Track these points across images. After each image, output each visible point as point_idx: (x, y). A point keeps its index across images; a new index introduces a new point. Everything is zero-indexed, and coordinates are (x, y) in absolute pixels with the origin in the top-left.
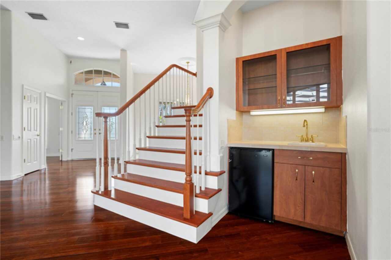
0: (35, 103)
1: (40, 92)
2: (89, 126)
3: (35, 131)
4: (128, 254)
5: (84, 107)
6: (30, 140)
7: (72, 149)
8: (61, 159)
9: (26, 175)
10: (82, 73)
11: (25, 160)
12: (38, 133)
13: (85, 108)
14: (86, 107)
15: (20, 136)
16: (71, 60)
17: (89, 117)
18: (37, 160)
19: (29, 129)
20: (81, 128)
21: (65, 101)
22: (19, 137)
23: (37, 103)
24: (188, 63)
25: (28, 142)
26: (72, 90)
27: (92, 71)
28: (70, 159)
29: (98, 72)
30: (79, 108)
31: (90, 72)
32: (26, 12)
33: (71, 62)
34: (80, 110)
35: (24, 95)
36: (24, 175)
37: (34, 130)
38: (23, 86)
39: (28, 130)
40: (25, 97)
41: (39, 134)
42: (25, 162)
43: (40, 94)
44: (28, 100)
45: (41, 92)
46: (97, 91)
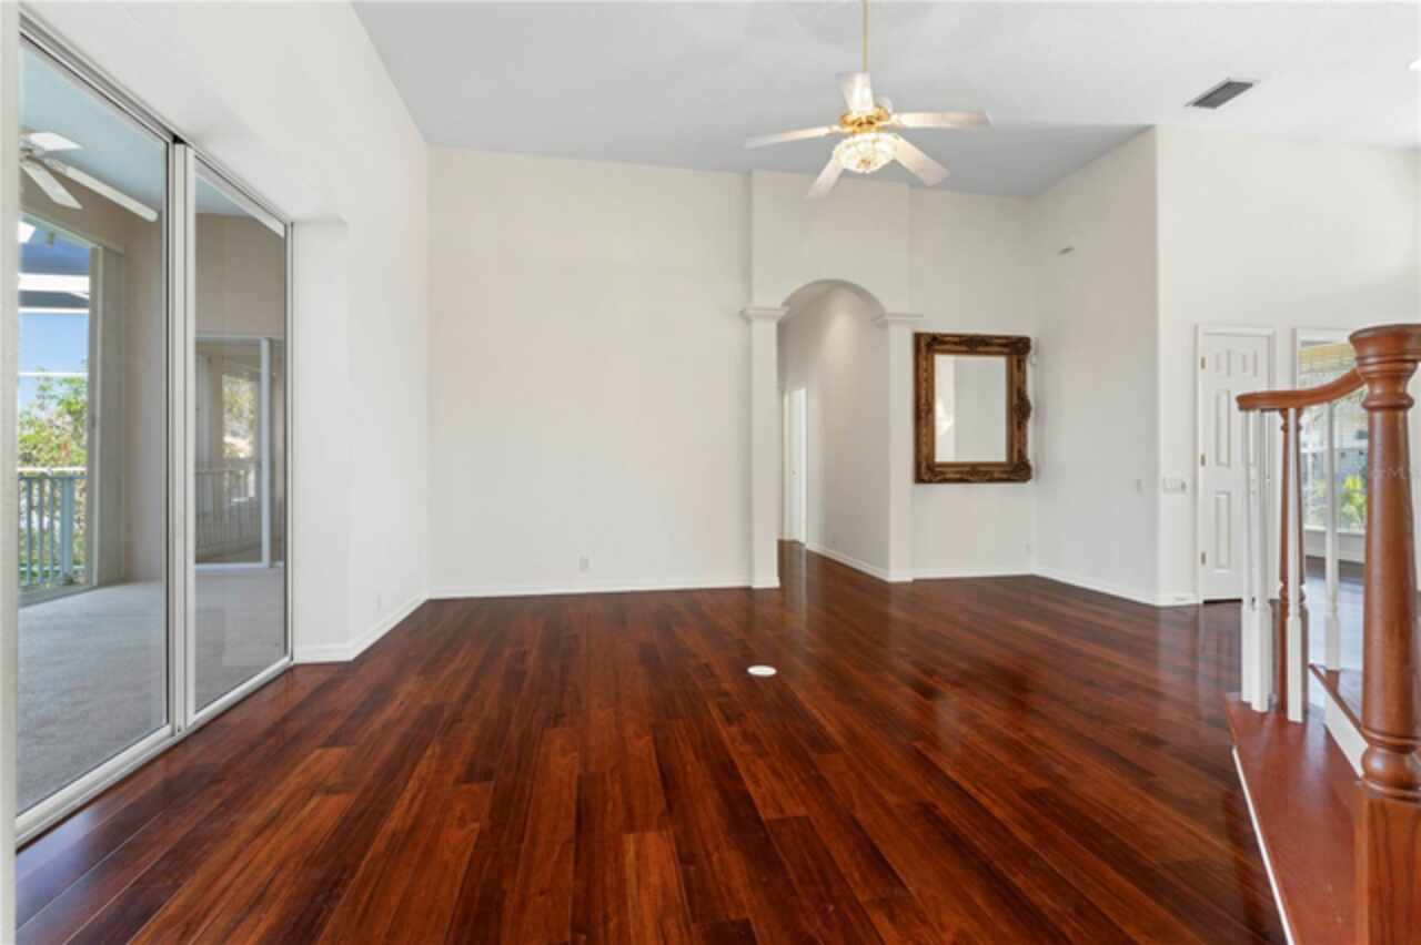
0: (1249, 373)
1: (1272, 331)
4: (1058, 908)
6: (1229, 494)
9: (1207, 603)
11: (1203, 556)
15: (1188, 482)
19: (1224, 459)
22: (1183, 486)
23: (1255, 374)
25: (1217, 500)
32: (1187, 105)
35: (1200, 355)
36: (1201, 602)
38: (1196, 327)
39: (1218, 463)
40: (1203, 360)
42: (1204, 563)
43: (1270, 339)
45: (1275, 333)
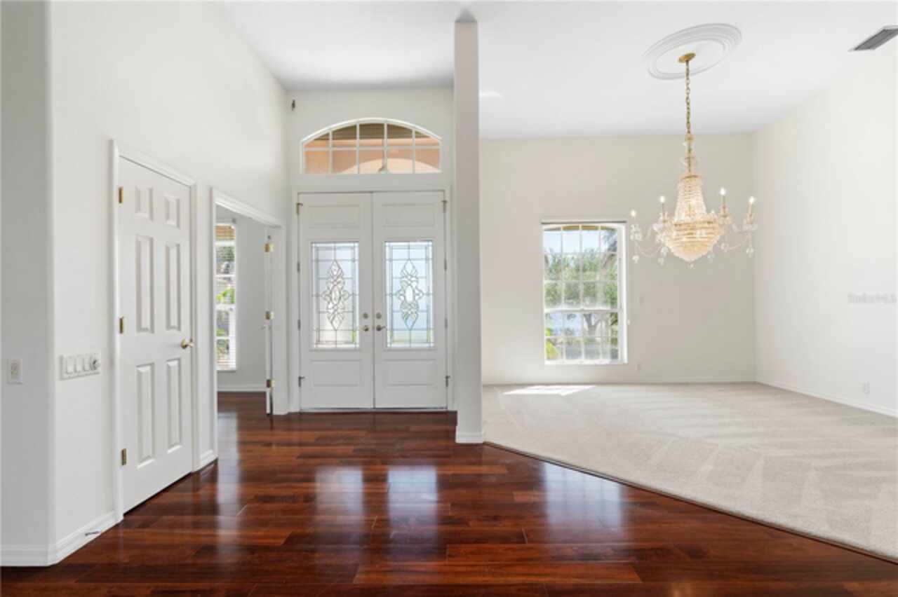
0: (174, 223)
1: (191, 182)
2: (348, 303)
3: (175, 332)
5: (333, 245)
6: (152, 365)
7: (300, 378)
8: (268, 411)
10: (324, 138)
11: (123, 454)
12: (184, 335)
13: (335, 249)
14: (338, 245)
15: (103, 357)
16: (294, 98)
17: (348, 274)
18: (180, 442)
19: (146, 323)
20: (323, 312)
21: (277, 227)
23: (178, 226)
24: (688, 58)
25: (139, 375)
26: (299, 194)
27: (353, 128)
28: (294, 408)
29: (372, 130)
30: (318, 249)
31: (348, 132)
33: (293, 105)
34: (322, 254)
35: (117, 182)
37: (169, 326)
38: (111, 143)
39: (140, 328)
40: (120, 191)
41: (187, 341)
42: (124, 462)
43: (192, 190)
44: (138, 209)
45: (194, 185)
46: (371, 192)
